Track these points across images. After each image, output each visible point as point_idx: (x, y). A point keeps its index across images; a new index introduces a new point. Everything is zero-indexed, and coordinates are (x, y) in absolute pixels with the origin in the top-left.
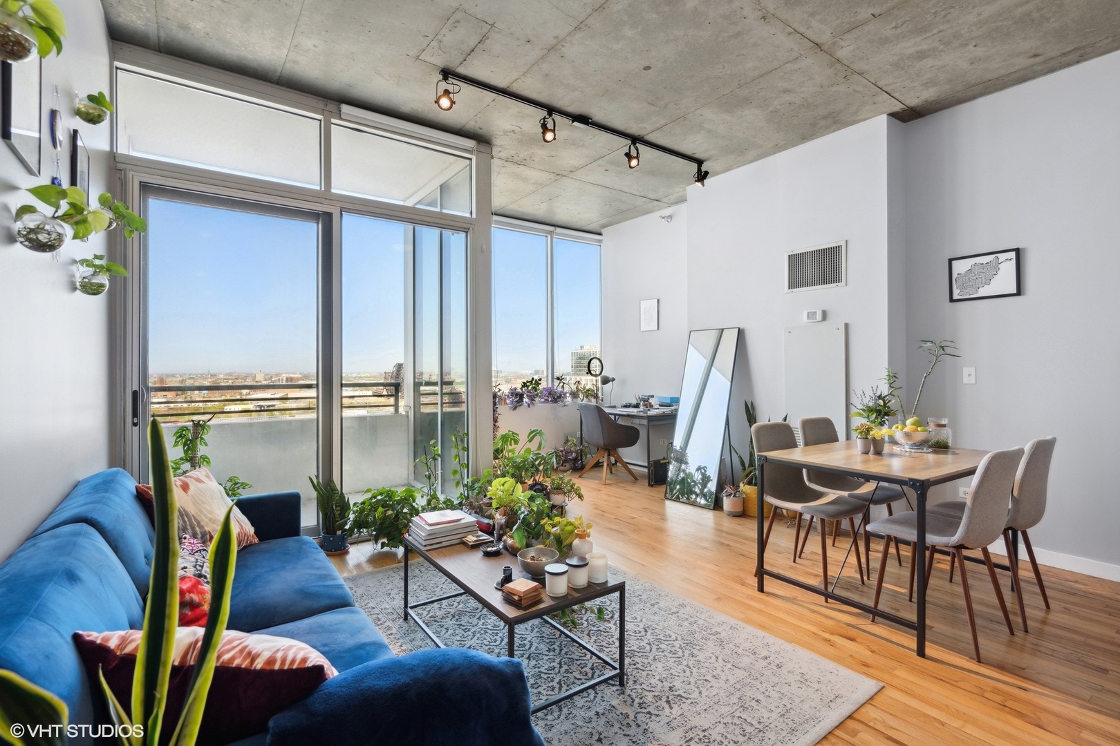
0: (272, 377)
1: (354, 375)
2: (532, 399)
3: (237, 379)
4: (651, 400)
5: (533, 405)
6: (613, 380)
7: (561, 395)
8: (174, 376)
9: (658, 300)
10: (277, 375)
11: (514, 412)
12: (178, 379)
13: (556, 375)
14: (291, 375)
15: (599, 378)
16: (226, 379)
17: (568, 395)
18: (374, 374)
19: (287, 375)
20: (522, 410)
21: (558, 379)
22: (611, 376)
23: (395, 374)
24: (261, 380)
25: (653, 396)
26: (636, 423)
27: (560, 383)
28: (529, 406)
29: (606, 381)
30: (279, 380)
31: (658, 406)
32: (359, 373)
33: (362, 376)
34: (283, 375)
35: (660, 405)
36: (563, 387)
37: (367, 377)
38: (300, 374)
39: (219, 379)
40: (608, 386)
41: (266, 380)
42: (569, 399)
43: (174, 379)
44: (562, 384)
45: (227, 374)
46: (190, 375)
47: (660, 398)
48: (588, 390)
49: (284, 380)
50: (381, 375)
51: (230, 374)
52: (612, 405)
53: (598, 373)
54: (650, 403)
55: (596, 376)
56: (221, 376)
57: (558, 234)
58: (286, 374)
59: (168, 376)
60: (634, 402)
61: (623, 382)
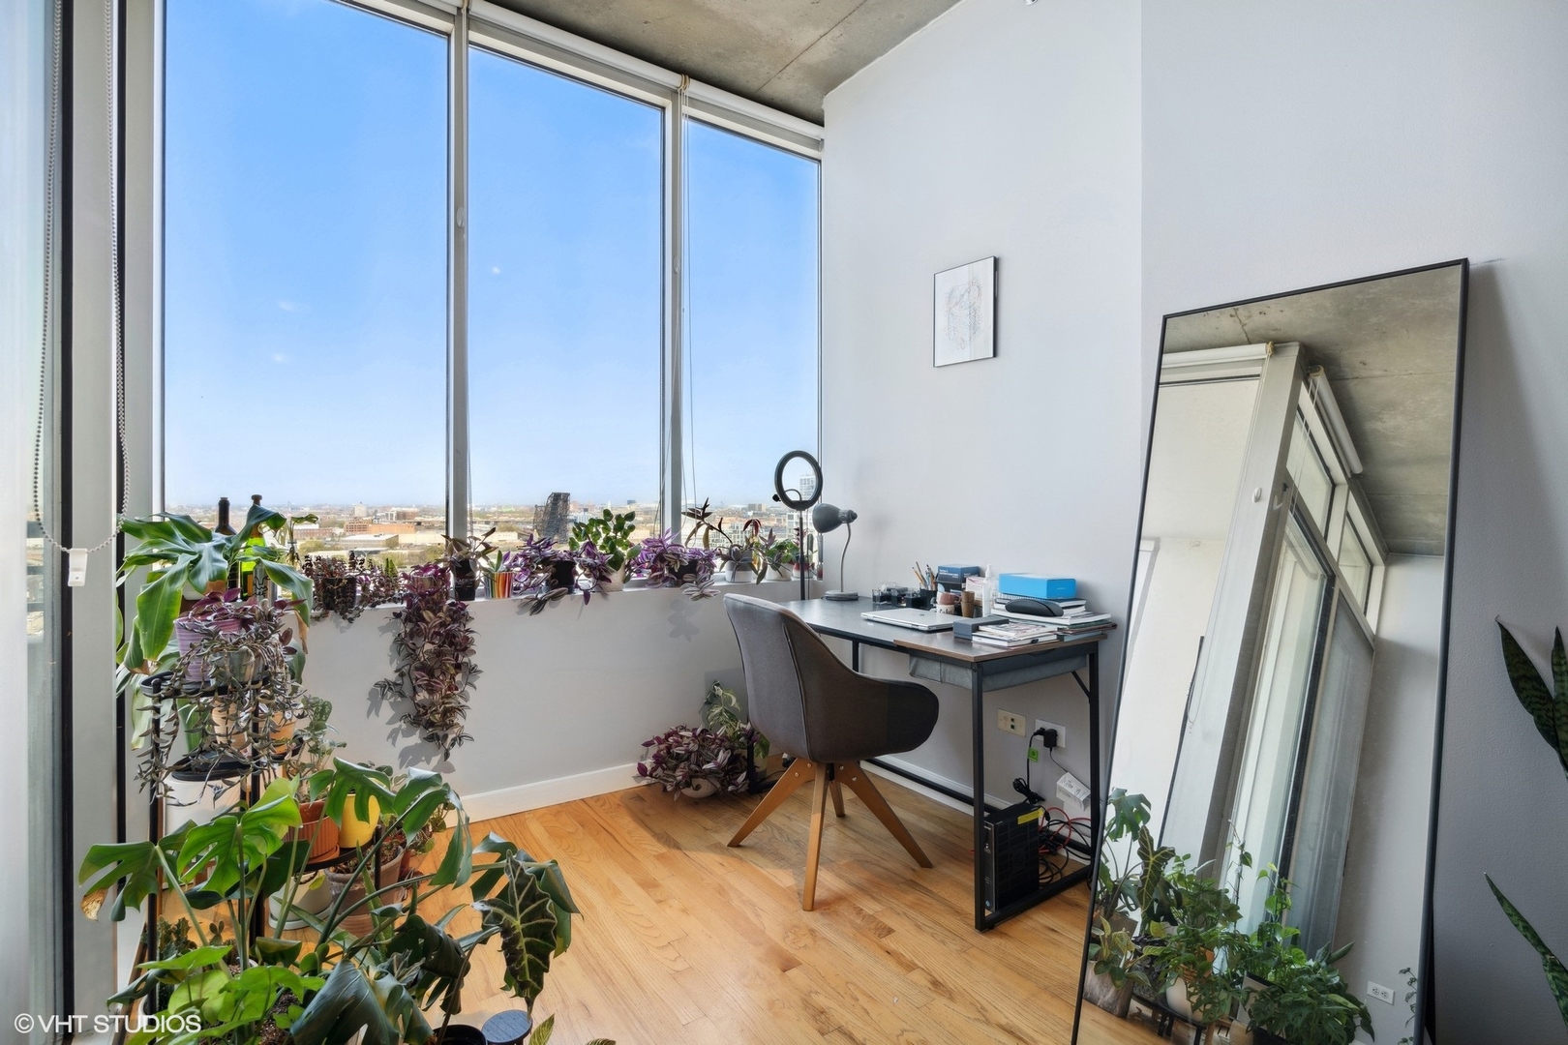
0: (376, 512)
1: (494, 509)
2: (600, 574)
3: (328, 513)
4: (972, 585)
5: (604, 593)
6: (851, 517)
7: (693, 563)
9: (996, 262)
10: (384, 508)
11: (534, 616)
13: (688, 501)
14: (404, 509)
15: (808, 515)
17: (718, 562)
18: (522, 508)
19: (399, 509)
20: (566, 608)
21: (692, 514)
22: (843, 507)
23: (549, 508)
24: (361, 515)
25: (977, 572)
26: (929, 676)
27: (699, 525)
28: (587, 596)
29: (829, 520)
30: (387, 515)
31: (1000, 611)
32: (500, 507)
33: (504, 510)
34: (393, 509)
35: (1011, 608)
36: (706, 537)
37: (511, 512)
38: (417, 507)
40: (837, 536)
41: (368, 516)
42: (722, 571)
44: (702, 531)
47: (1004, 579)
48: (781, 547)
49: (394, 515)
50: (530, 509)
52: (847, 591)
53: (807, 498)
54: (970, 596)
55: (801, 505)
57: (694, 102)
60: (914, 586)
61: (880, 525)
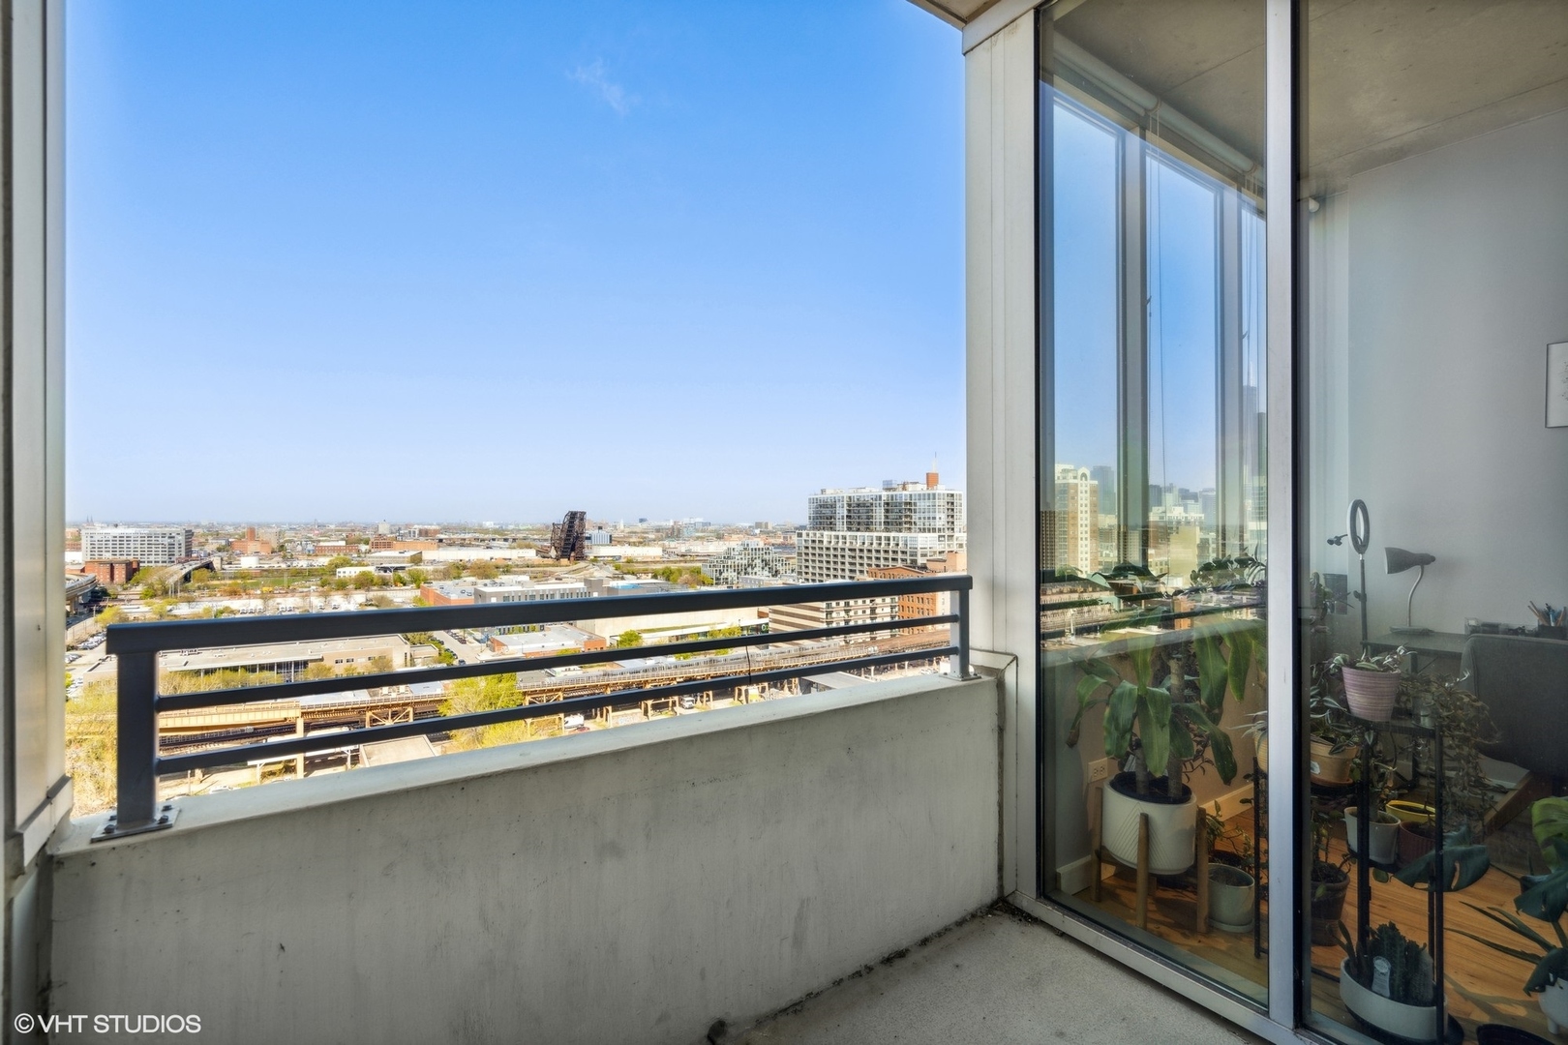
0: (400, 529)
1: (511, 527)
8: (269, 526)
10: (407, 526)
12: (274, 530)
14: (426, 527)
16: (338, 531)
18: (539, 526)
19: (421, 527)
23: (566, 526)
24: (385, 532)
30: (410, 532)
33: (521, 528)
34: (416, 526)
37: (528, 530)
38: (438, 524)
39: (329, 531)
41: (392, 533)
43: (270, 530)
45: (341, 524)
46: (290, 524)
49: (417, 532)
50: (547, 527)
51: (344, 524)
56: (332, 527)
58: (418, 524)
59: (260, 525)
